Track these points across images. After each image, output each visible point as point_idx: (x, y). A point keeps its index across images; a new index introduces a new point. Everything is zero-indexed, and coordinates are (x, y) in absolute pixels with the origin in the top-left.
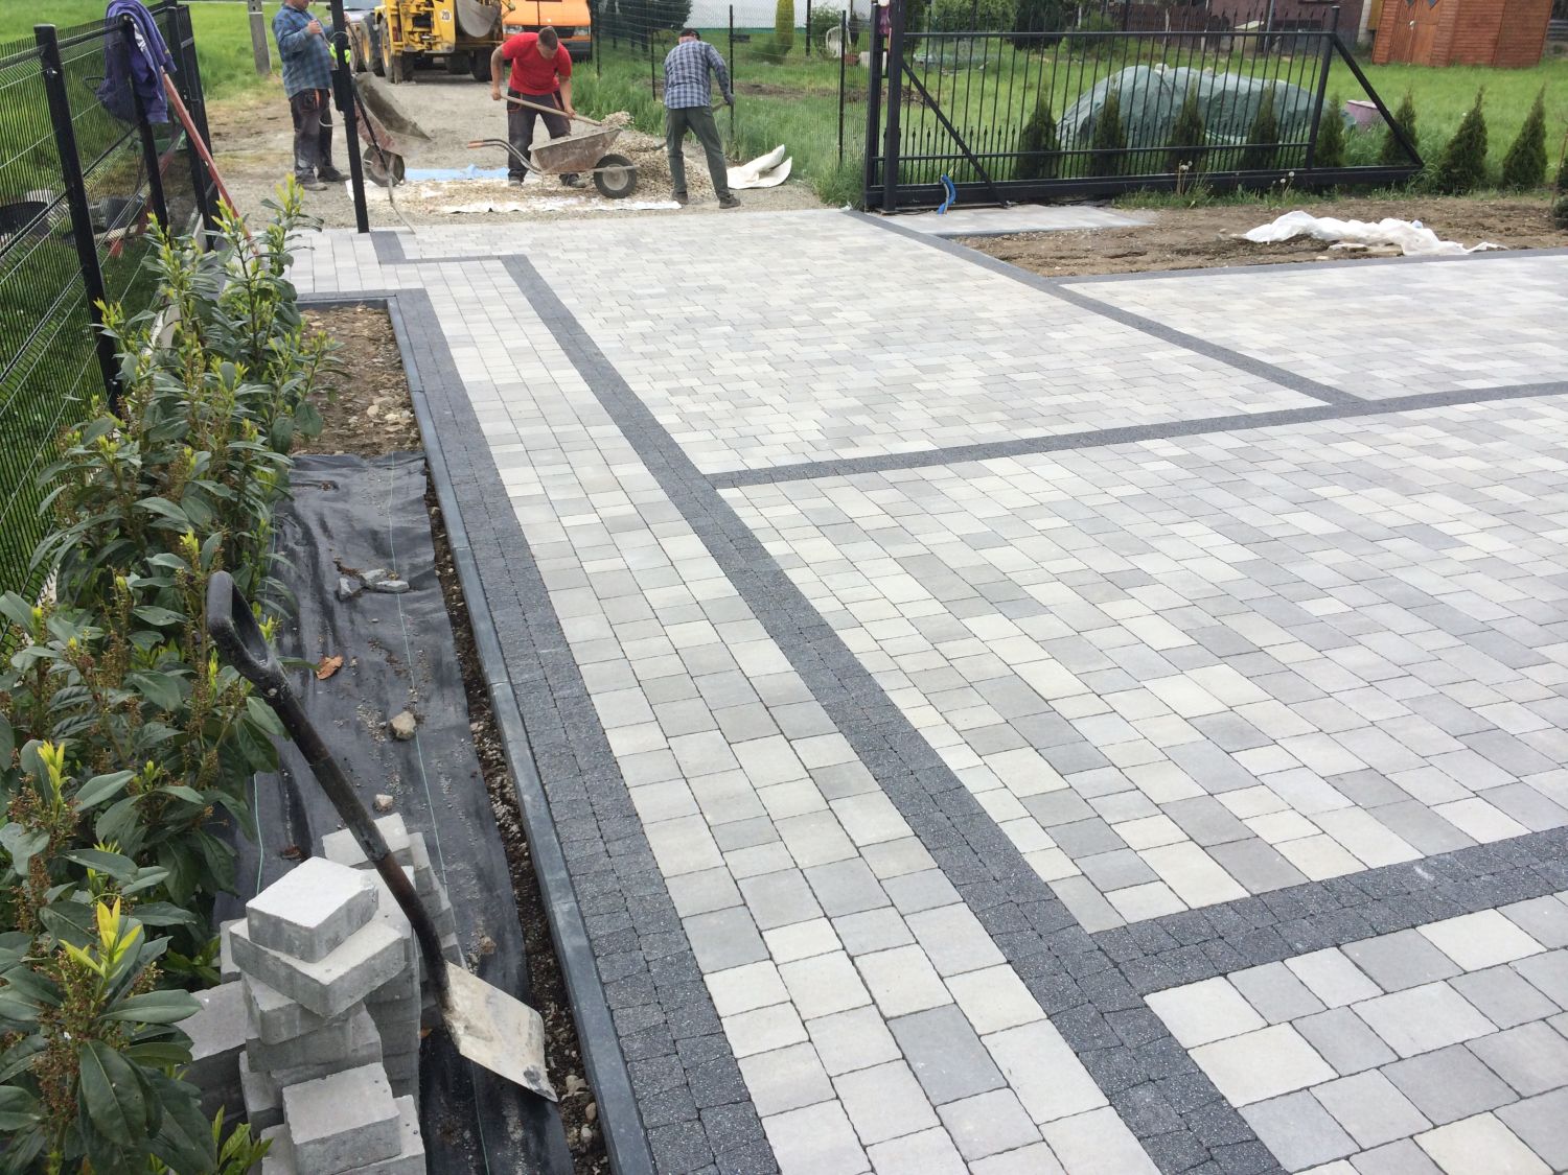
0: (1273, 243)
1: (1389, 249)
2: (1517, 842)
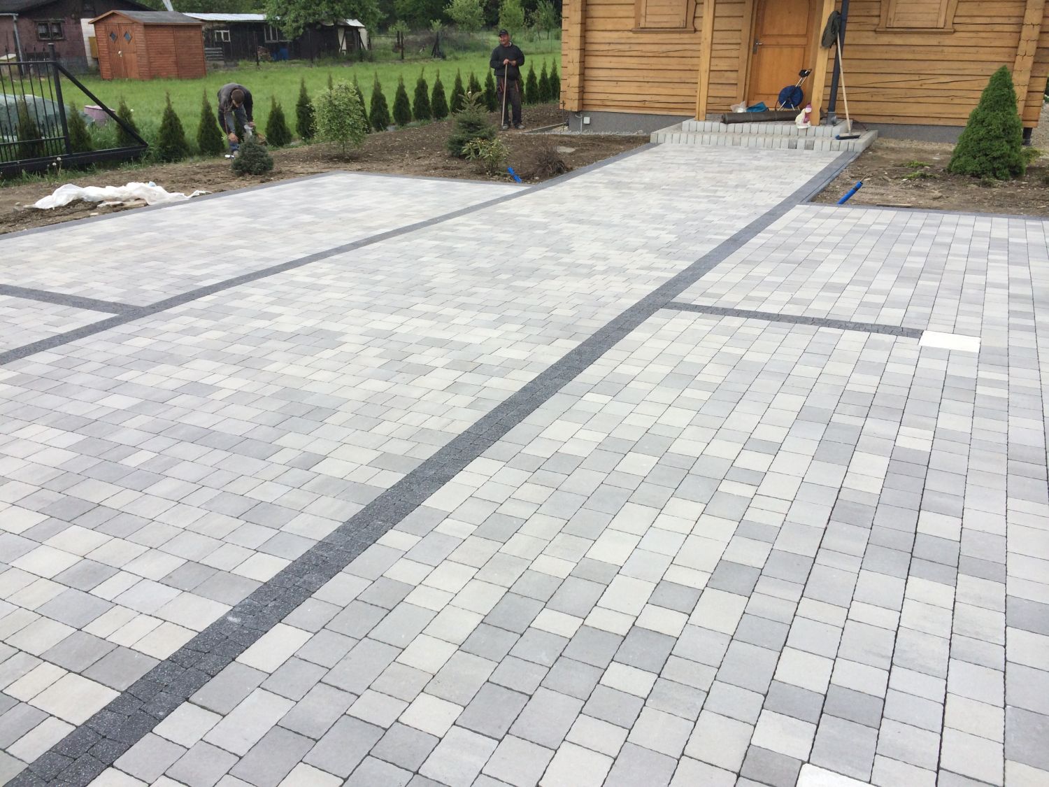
0: (57, 208)
1: (138, 202)
2: (285, 571)
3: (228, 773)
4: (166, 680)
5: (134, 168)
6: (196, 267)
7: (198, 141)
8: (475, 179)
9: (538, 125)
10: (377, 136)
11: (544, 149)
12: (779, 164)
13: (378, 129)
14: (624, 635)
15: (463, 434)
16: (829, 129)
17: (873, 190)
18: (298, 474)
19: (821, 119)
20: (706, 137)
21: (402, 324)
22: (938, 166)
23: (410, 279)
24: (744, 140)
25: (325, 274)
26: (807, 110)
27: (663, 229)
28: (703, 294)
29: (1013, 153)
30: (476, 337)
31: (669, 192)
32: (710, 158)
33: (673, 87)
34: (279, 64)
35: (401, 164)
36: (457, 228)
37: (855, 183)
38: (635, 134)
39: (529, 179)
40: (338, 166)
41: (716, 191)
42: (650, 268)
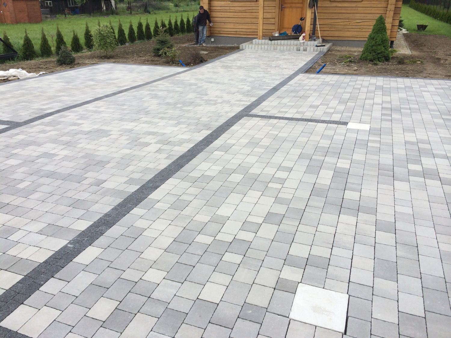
1: (14, 78)
2: (91, 226)
3: (72, 303)
4: (43, 270)
5: (12, 63)
6: (43, 105)
7: (40, 50)
8: (165, 65)
9: (192, 42)
10: (121, 47)
11: (194, 52)
12: (293, 57)
13: (122, 44)
14: (231, 242)
15: (164, 169)
16: (313, 42)
17: (330, 68)
18: (95, 188)
19: (309, 38)
20: (263, 46)
21: (136, 126)
22: (356, 57)
23: (139, 108)
24: (279, 47)
25: (101, 106)
26: (304, 35)
27: (245, 85)
28: (262, 111)
29: (386, 51)
30: (168, 130)
31: (248, 69)
32: (265, 55)
33: (249, 25)
34: (75, 16)
35: (133, 59)
36: (158, 86)
37: (323, 64)
38: (233, 45)
39: (189, 65)
40: (104, 60)
41: (267, 69)
42: (240, 101)
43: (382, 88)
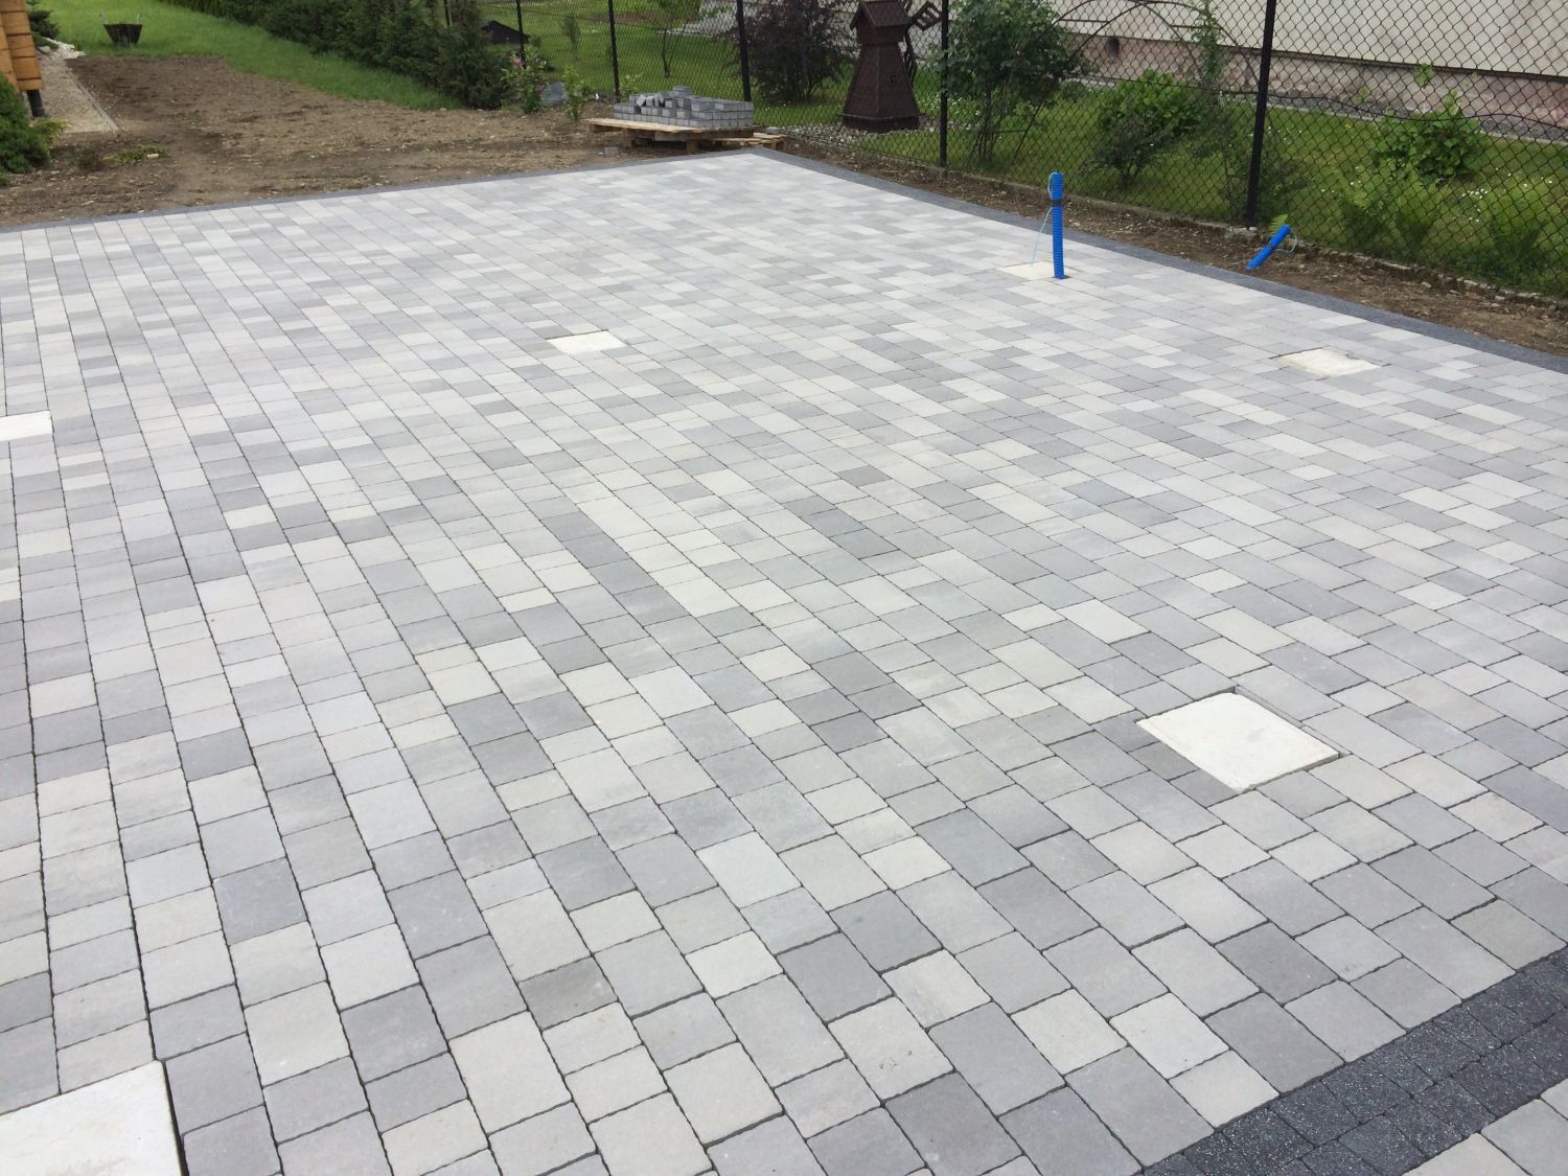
43: (51, 268)
